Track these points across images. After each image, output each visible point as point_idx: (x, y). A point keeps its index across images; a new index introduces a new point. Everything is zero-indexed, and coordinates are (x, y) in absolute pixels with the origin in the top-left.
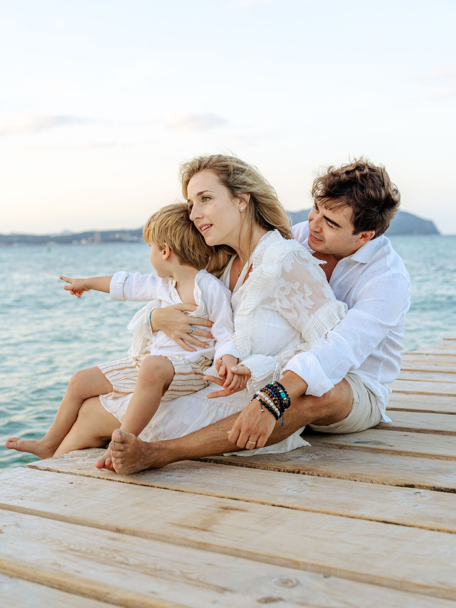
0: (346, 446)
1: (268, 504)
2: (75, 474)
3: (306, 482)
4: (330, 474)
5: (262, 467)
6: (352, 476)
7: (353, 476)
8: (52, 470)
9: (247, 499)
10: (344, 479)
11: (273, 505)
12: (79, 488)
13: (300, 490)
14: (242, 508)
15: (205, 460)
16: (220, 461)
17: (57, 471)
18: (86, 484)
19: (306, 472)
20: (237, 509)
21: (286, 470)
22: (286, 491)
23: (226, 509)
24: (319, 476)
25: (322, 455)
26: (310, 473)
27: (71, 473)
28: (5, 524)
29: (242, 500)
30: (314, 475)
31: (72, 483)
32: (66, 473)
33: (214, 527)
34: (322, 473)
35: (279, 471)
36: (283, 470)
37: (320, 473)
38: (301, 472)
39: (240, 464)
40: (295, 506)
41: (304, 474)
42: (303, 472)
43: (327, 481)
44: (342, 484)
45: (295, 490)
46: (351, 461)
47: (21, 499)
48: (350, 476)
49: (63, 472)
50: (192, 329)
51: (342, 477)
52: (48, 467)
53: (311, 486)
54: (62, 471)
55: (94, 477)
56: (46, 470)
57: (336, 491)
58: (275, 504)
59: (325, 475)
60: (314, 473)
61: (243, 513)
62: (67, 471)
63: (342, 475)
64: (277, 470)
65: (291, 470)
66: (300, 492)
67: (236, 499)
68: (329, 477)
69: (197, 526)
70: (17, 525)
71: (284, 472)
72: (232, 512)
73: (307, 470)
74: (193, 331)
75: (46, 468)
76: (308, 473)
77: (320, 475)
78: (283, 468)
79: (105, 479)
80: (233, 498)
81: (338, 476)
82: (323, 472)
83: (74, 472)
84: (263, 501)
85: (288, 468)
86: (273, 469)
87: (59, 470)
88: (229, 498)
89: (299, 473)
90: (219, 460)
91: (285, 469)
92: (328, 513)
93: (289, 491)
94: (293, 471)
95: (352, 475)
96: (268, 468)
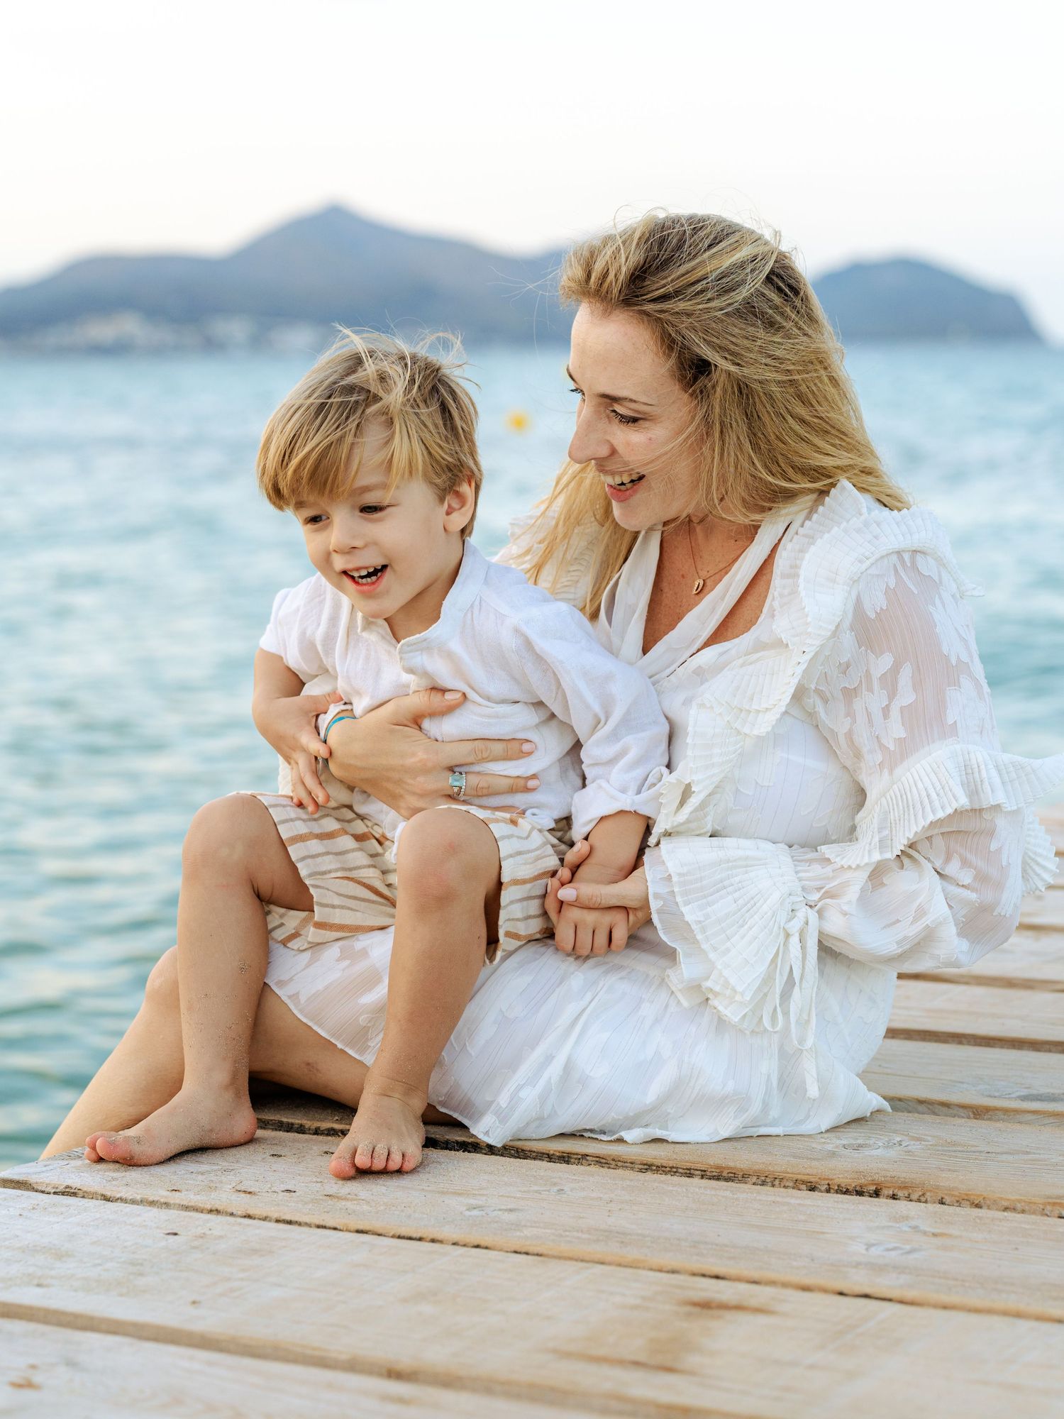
0: (996, 1109)
1: (824, 1290)
2: (167, 1205)
3: (914, 1223)
4: (981, 1199)
5: (755, 1178)
6: (1049, 1203)
7: (1054, 1204)
8: (85, 1192)
9: (756, 1275)
10: (1023, 1212)
11: (841, 1294)
12: (208, 1248)
13: (908, 1247)
14: (753, 1303)
15: (564, 1157)
16: (613, 1160)
17: (102, 1195)
18: (221, 1237)
19: (900, 1194)
20: (739, 1308)
21: (836, 1188)
22: (864, 1252)
23: (705, 1305)
24: (942, 1202)
25: (929, 1138)
26: (914, 1196)
27: (152, 1203)
28: (32, 1361)
29: (738, 1279)
30: (926, 1202)
31: (176, 1234)
32: (133, 1202)
33: (693, 1360)
34: (953, 1195)
35: (812, 1189)
36: (823, 1188)
37: (946, 1194)
38: (885, 1192)
39: (680, 1170)
40: (910, 1294)
41: (894, 1197)
42: (891, 1193)
43: (980, 1218)
44: (1027, 1227)
45: (891, 1246)
46: (1030, 1156)
47: (39, 1285)
48: (1044, 1204)
49: (121, 1200)
50: (457, 784)
51: (1019, 1206)
52: (69, 1182)
53: (935, 1235)
54: (118, 1196)
55: (232, 1214)
56: (63, 1194)
57: (1017, 1249)
58: (845, 1291)
59: (963, 1202)
60: (928, 1194)
61: (761, 1320)
62: (138, 1197)
63: (1019, 1201)
64: (804, 1187)
65: (850, 1185)
66: (909, 1252)
67: (717, 1277)
68: (978, 1206)
69: (642, 1357)
70: (71, 1364)
71: (828, 1191)
72: (729, 1315)
73: (905, 1188)
74: (461, 788)
75: (61, 1188)
76: (906, 1195)
77: (947, 1200)
78: (827, 1182)
79: (270, 1221)
80: (708, 1273)
81: (1006, 1204)
82: (956, 1193)
83: (162, 1200)
84: (807, 1281)
85: (841, 1180)
86: (791, 1184)
87: (108, 1194)
88: (694, 1274)
89: (877, 1194)
90: (610, 1156)
91: (830, 1183)
92: (1018, 1315)
93: (873, 1249)
94: (858, 1189)
95: (1050, 1201)
96: (777, 1182)
